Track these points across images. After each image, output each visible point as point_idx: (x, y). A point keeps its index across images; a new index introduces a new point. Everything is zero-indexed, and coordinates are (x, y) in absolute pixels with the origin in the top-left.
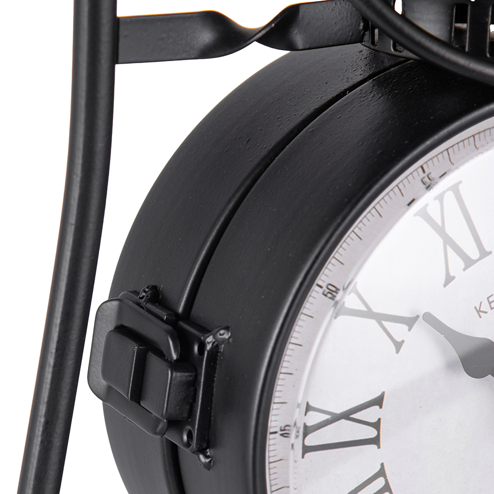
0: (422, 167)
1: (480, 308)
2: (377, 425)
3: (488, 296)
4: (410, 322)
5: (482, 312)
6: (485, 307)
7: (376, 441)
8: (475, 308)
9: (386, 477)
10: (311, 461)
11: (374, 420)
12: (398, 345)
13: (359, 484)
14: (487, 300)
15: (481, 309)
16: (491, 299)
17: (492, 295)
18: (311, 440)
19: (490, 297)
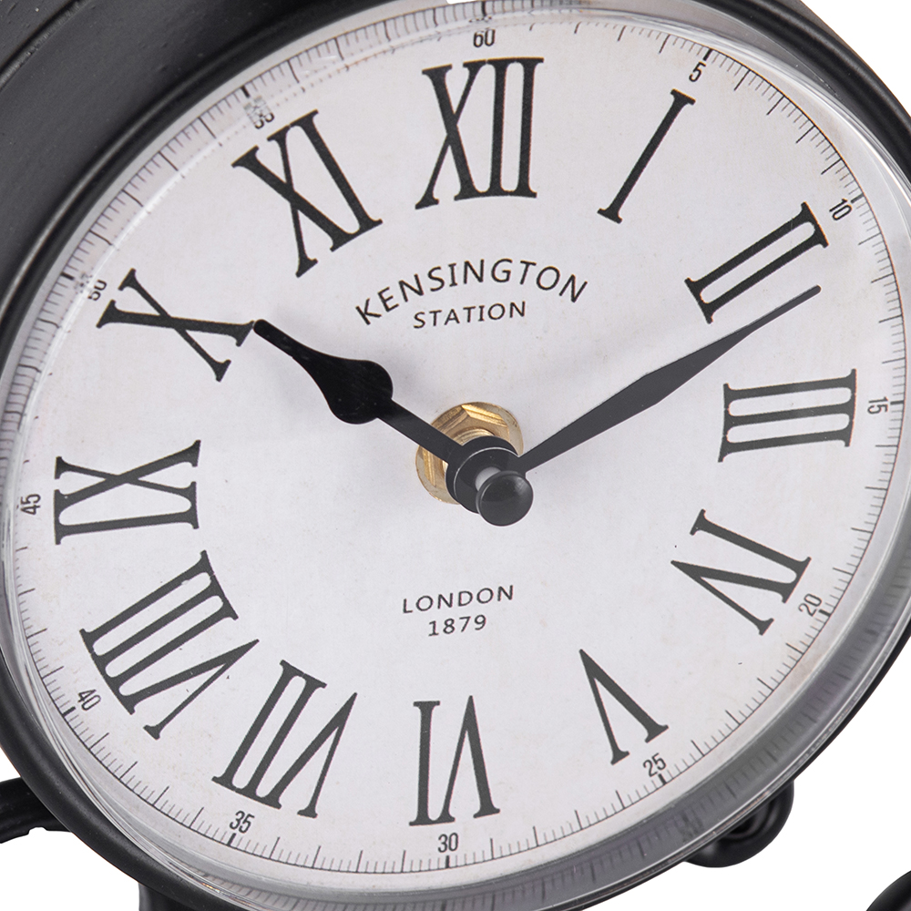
0: (243, 89)
1: (366, 309)
2: (190, 493)
3: (380, 290)
4: (238, 332)
5: (371, 315)
6: (376, 306)
7: (190, 517)
8: (358, 308)
9: (213, 572)
10: (73, 549)
11: (185, 485)
12: (220, 369)
13: (163, 584)
14: (378, 297)
15: (369, 311)
16: (386, 295)
17: (388, 289)
18: (70, 516)
19: (384, 291)
